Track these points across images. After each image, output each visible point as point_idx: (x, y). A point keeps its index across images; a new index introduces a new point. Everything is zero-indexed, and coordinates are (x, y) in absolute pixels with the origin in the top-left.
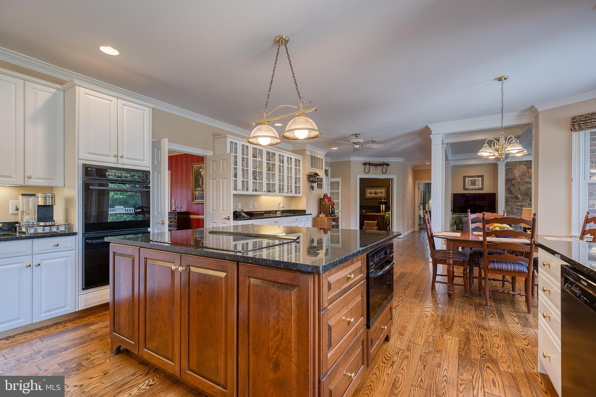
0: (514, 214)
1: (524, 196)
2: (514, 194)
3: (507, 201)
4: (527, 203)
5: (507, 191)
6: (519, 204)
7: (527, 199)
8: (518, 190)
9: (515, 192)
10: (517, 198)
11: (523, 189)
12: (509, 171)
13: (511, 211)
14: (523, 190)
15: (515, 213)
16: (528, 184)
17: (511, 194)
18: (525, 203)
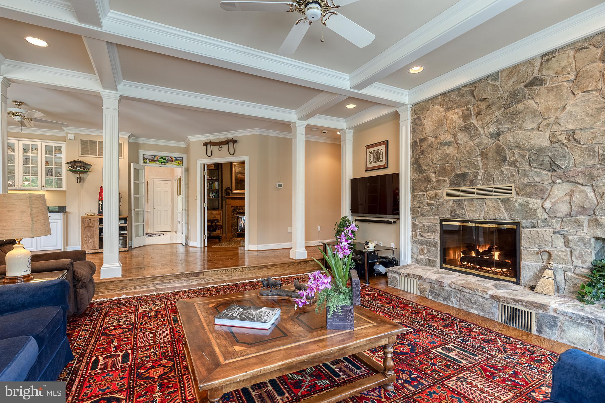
0: (425, 216)
1: (439, 176)
2: (424, 172)
3: (413, 189)
4: (445, 191)
5: (415, 166)
6: (432, 192)
7: (444, 181)
8: (431, 164)
9: (426, 168)
10: (429, 181)
11: (436, 158)
12: (416, 124)
13: (419, 209)
14: (436, 163)
15: (426, 213)
16: (446, 147)
17: (420, 172)
18: (441, 191)
